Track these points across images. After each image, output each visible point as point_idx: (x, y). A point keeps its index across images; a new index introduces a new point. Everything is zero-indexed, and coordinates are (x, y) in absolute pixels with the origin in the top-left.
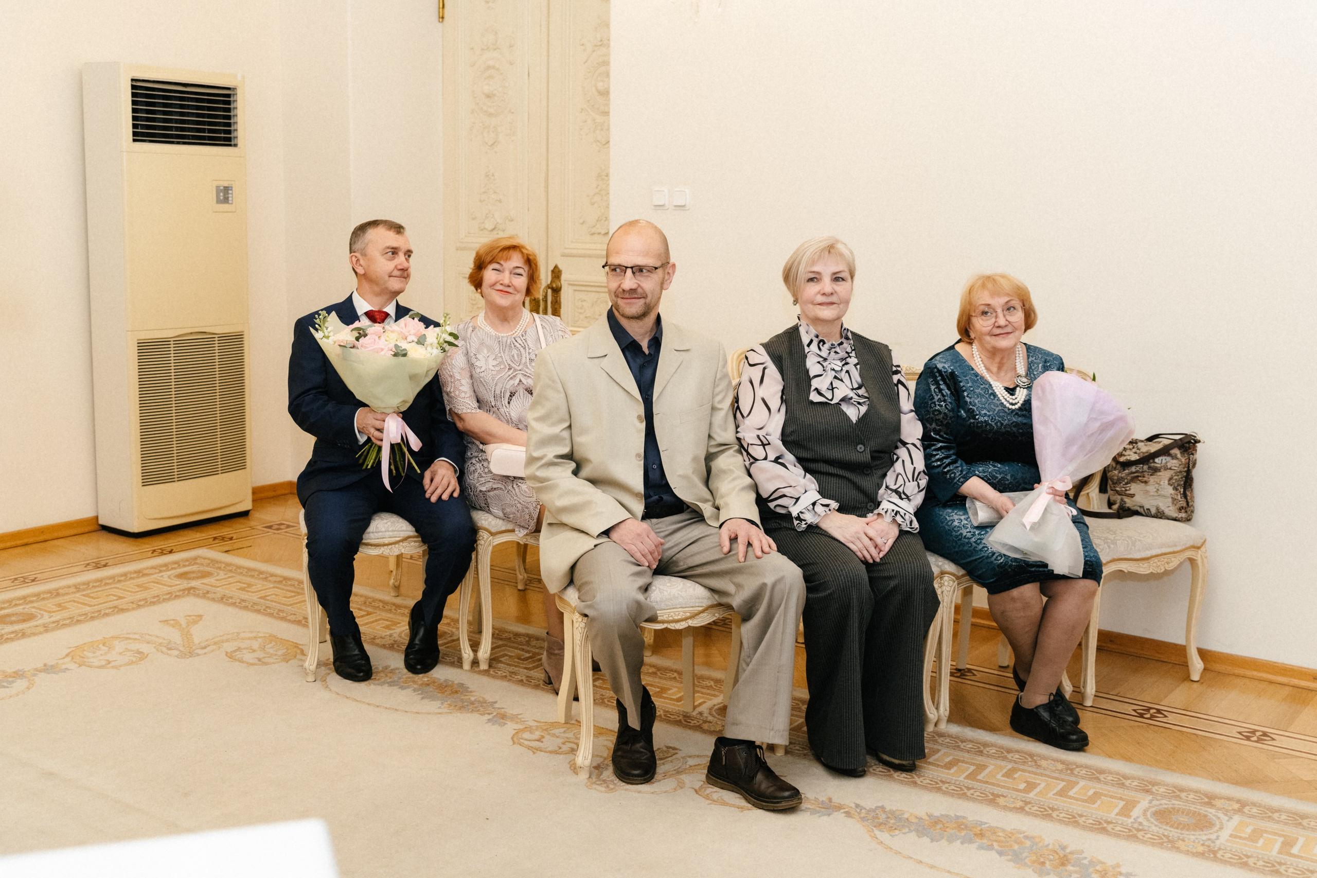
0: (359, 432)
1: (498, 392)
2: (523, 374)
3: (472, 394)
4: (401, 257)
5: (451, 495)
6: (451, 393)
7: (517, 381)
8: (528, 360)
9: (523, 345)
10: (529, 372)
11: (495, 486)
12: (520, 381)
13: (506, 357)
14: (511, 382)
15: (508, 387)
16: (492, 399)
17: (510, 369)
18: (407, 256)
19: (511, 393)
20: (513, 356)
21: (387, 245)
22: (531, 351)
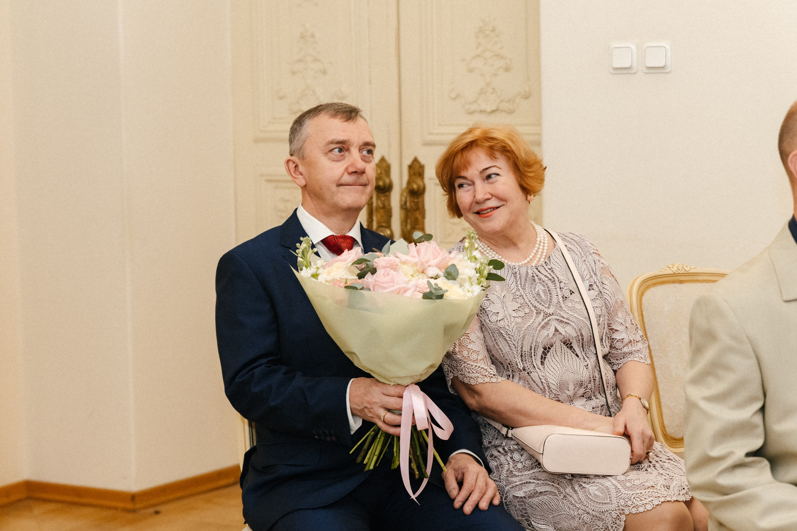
0: (353, 415)
1: (526, 349)
2: (558, 320)
3: (486, 353)
4: (355, 154)
5: (491, 504)
6: (456, 354)
7: (552, 330)
8: (561, 299)
9: (550, 277)
10: (565, 316)
11: (539, 489)
12: (556, 330)
13: (528, 297)
14: (545, 333)
15: (540, 340)
16: (518, 360)
17: (538, 313)
18: (365, 153)
19: (545, 349)
20: (538, 294)
21: (330, 138)
22: (562, 285)
